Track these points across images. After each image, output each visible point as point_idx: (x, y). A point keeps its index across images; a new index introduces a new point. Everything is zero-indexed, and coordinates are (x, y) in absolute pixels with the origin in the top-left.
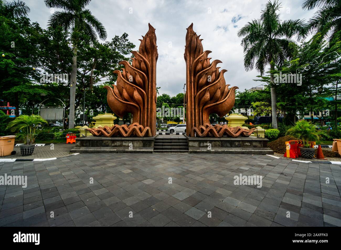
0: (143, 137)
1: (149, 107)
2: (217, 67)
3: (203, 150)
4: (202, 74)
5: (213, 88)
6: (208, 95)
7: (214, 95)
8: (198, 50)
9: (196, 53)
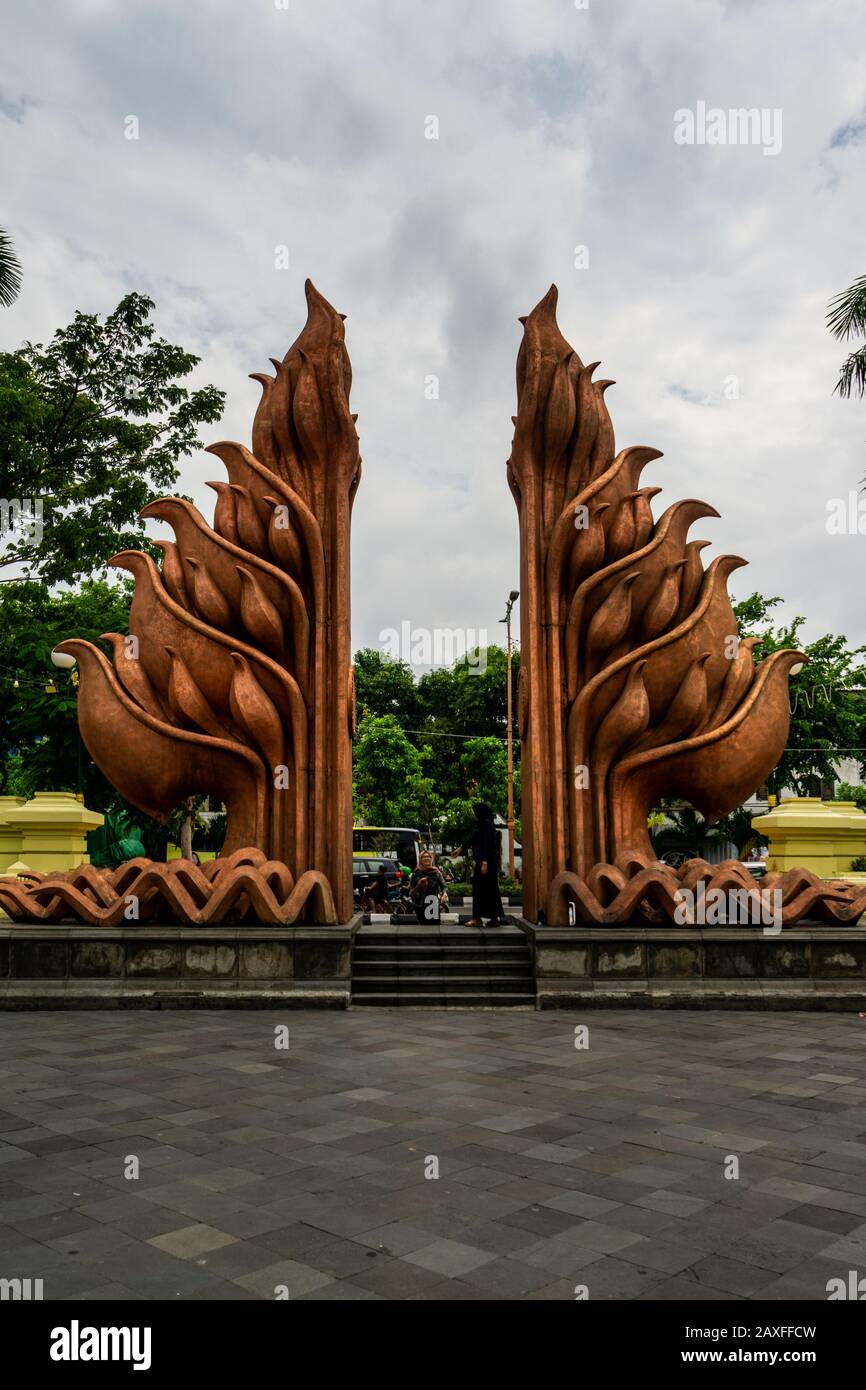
0: (291, 925)
1: (319, 764)
2: (689, 541)
3: (609, 994)
4: (607, 585)
5: (663, 661)
6: (637, 702)
7: (673, 698)
8: (583, 446)
9: (575, 461)
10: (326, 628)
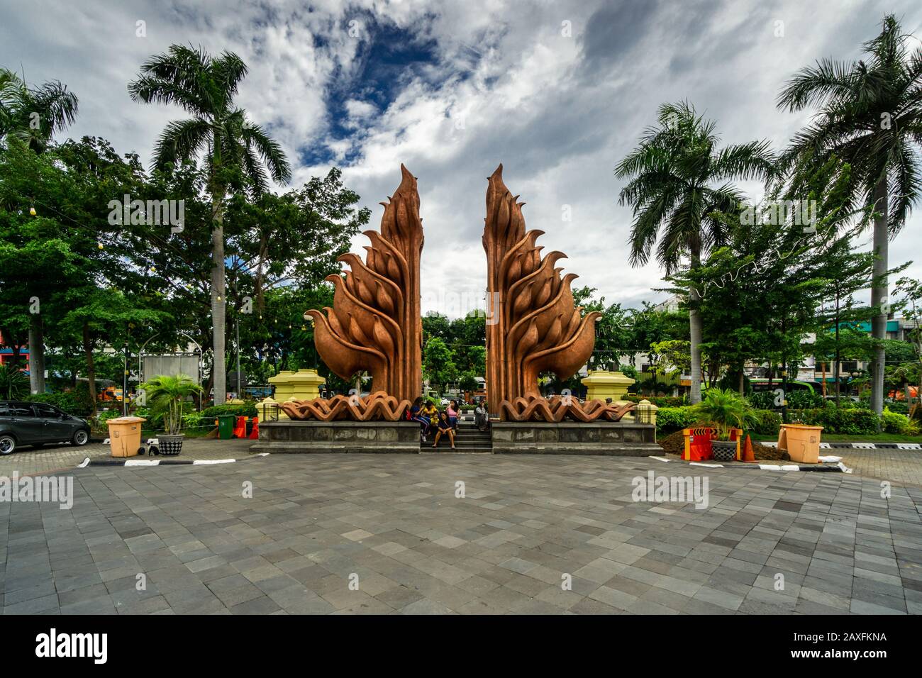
0: (398, 421)
1: (408, 358)
2: (555, 268)
3: (521, 448)
4: (522, 286)
5: (544, 317)
6: (533, 333)
7: (548, 331)
8: (513, 230)
9: (509, 236)
10: (411, 304)
